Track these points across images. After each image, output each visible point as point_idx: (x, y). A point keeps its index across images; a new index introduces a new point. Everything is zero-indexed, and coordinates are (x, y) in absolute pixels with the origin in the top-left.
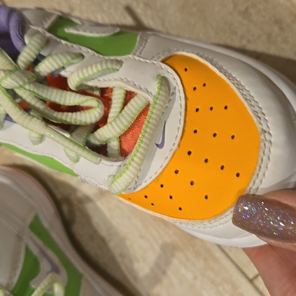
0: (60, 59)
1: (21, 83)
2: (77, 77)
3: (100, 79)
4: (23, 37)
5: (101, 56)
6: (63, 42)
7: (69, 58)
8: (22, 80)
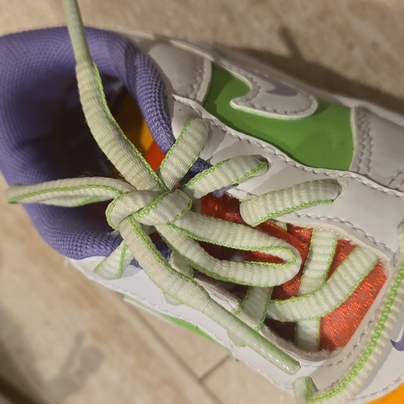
0: (234, 172)
1: (171, 219)
2: (263, 211)
3: (299, 213)
4: (169, 125)
5: (298, 165)
6: (234, 132)
7: (248, 170)
8: (172, 213)
